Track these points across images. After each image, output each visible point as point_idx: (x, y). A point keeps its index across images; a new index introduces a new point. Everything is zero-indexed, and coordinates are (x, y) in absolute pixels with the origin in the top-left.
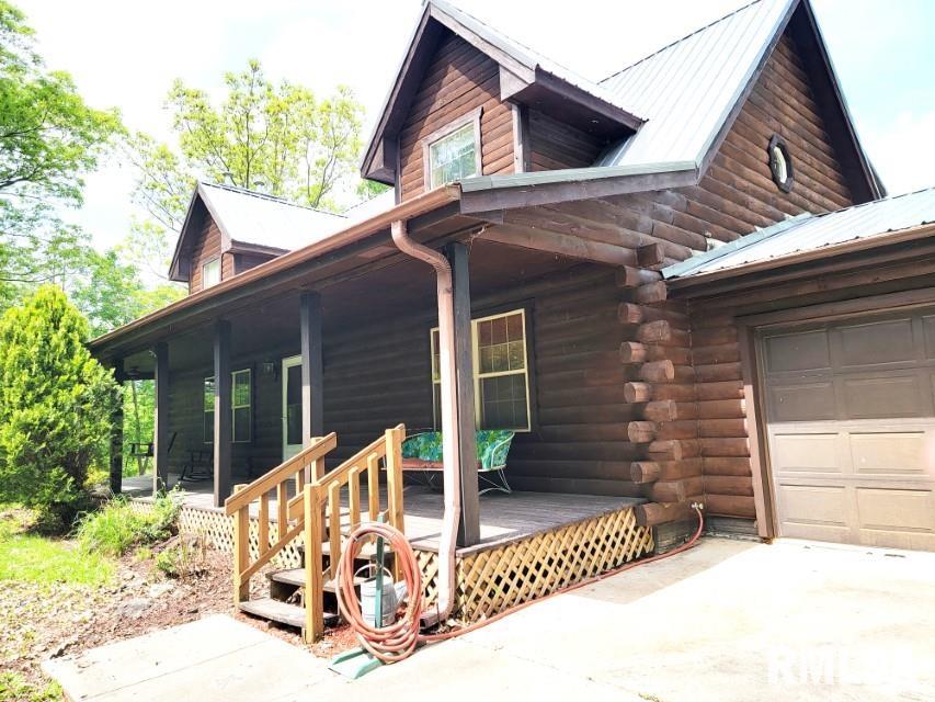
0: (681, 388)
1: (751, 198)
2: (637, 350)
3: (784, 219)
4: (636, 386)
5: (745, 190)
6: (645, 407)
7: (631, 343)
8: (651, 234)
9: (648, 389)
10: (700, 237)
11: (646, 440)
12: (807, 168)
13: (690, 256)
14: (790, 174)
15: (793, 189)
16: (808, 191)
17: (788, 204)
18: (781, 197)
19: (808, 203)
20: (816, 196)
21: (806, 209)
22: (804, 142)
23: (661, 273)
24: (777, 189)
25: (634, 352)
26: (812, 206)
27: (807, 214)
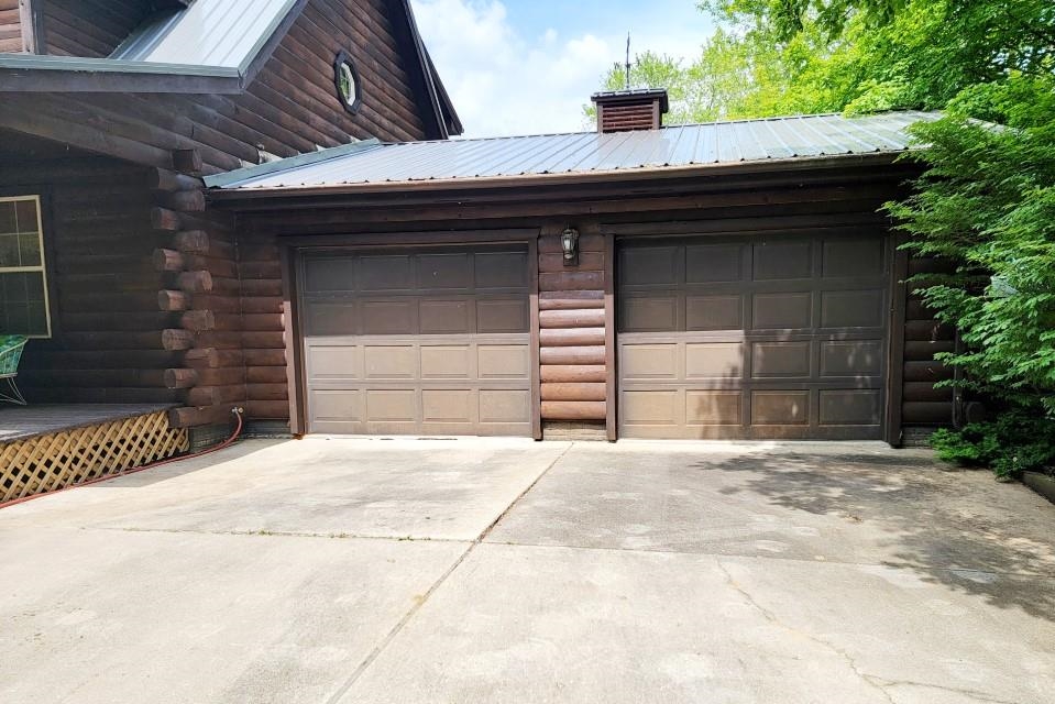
0: (224, 300)
1: (312, 115)
2: (171, 258)
3: (349, 142)
4: (170, 294)
5: (306, 105)
6: (181, 315)
7: (165, 251)
8: (192, 138)
9: (185, 298)
10: (252, 148)
11: (182, 348)
12: (378, 92)
13: (239, 167)
14: (358, 96)
15: (361, 112)
16: (378, 117)
17: (355, 126)
18: (347, 118)
19: (377, 128)
20: (385, 122)
21: (375, 134)
22: (376, 64)
23: (202, 180)
24: (343, 110)
25: (168, 260)
26: (381, 133)
27: (376, 140)
